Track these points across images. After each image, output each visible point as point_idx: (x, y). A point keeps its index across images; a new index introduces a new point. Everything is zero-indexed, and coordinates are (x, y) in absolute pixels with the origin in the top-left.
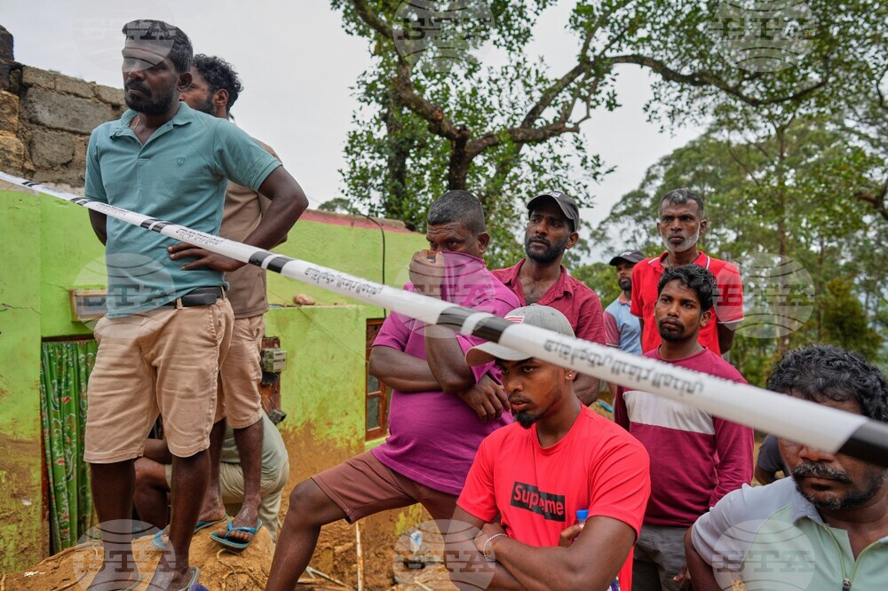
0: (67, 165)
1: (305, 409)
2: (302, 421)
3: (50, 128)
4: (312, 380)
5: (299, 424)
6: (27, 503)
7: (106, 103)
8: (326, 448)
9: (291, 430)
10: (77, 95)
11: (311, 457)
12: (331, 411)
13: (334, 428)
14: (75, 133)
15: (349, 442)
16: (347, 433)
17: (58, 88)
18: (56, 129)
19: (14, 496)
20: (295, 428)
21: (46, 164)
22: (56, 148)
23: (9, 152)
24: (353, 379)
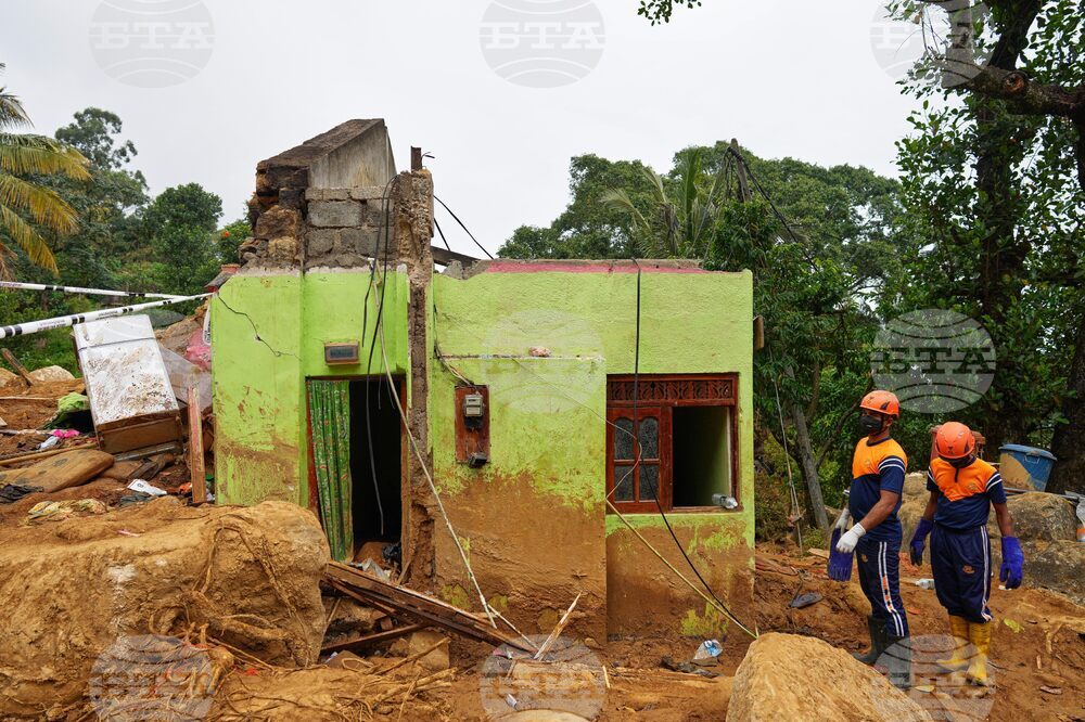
0: (329, 252)
1: (521, 458)
2: (518, 471)
3: (319, 228)
4: (530, 432)
5: (514, 473)
6: (292, 489)
7: (356, 200)
8: (550, 504)
9: (503, 476)
10: (337, 200)
11: (528, 508)
12: (554, 466)
13: (560, 485)
14: (335, 228)
15: (581, 503)
16: (579, 494)
17: (325, 198)
18: (323, 228)
19: (284, 482)
20: (510, 476)
21: (316, 254)
22: (322, 241)
23: (285, 250)
24: (587, 436)
